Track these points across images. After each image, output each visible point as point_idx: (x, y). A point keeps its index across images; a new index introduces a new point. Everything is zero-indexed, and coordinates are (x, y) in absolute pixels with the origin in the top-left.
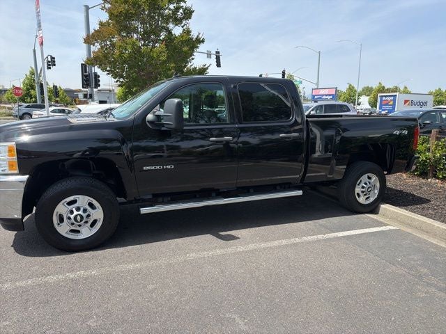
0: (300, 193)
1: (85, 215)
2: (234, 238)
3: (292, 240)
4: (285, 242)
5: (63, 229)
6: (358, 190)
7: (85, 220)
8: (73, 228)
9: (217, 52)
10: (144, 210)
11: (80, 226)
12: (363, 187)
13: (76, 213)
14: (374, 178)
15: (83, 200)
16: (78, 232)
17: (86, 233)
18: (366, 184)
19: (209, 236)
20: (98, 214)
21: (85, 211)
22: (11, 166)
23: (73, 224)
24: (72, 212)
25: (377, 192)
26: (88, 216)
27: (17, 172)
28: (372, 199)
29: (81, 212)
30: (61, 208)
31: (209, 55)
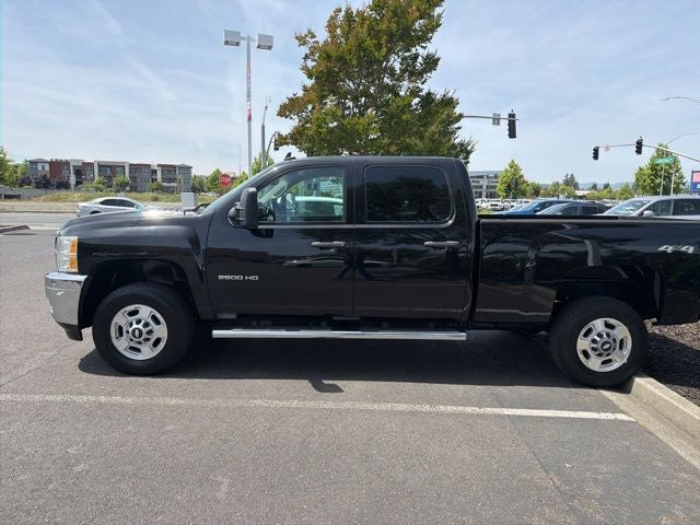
0: (462, 336)
1: (145, 330)
2: (336, 389)
3: (418, 407)
4: (403, 407)
5: (121, 345)
6: (583, 344)
7: (145, 336)
8: (132, 344)
9: (512, 116)
10: (216, 333)
11: (140, 343)
12: (594, 341)
13: (135, 326)
14: (622, 331)
15: (145, 312)
17: (147, 353)
18: (600, 335)
19: (305, 383)
20: (162, 331)
21: (146, 325)
22: (72, 263)
23: (131, 340)
24: (131, 325)
25: (627, 352)
26: (150, 332)
27: (76, 270)
28: (615, 366)
29: (140, 326)
30: (120, 319)
31: (496, 120)
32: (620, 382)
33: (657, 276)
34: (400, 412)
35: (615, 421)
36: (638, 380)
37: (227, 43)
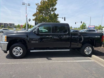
0: (69, 50)
1: (19, 51)
2: (51, 59)
3: (64, 61)
4: (62, 61)
5: (14, 54)
6: (85, 50)
7: (19, 52)
8: (16, 54)
9: (65, 18)
10: (31, 51)
12: (87, 50)
13: (17, 50)
14: (90, 48)
15: (19, 48)
16: (17, 54)
17: (19, 55)
18: (88, 49)
19: (46, 58)
20: (22, 51)
21: (19, 50)
22: (5, 40)
24: (16, 50)
25: (91, 51)
28: (89, 53)
29: (18, 50)
30: (14, 49)
31: (63, 18)
32: (90, 56)
33: (95, 41)
34: (62, 62)
35: (92, 61)
36: (92, 55)
37: (23, 4)
